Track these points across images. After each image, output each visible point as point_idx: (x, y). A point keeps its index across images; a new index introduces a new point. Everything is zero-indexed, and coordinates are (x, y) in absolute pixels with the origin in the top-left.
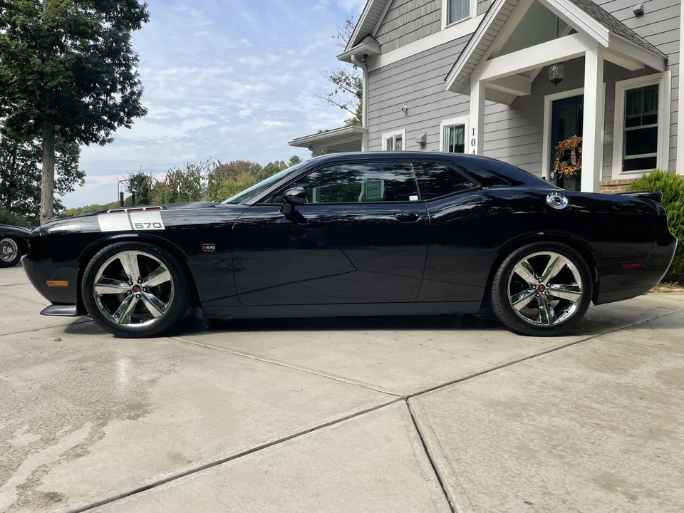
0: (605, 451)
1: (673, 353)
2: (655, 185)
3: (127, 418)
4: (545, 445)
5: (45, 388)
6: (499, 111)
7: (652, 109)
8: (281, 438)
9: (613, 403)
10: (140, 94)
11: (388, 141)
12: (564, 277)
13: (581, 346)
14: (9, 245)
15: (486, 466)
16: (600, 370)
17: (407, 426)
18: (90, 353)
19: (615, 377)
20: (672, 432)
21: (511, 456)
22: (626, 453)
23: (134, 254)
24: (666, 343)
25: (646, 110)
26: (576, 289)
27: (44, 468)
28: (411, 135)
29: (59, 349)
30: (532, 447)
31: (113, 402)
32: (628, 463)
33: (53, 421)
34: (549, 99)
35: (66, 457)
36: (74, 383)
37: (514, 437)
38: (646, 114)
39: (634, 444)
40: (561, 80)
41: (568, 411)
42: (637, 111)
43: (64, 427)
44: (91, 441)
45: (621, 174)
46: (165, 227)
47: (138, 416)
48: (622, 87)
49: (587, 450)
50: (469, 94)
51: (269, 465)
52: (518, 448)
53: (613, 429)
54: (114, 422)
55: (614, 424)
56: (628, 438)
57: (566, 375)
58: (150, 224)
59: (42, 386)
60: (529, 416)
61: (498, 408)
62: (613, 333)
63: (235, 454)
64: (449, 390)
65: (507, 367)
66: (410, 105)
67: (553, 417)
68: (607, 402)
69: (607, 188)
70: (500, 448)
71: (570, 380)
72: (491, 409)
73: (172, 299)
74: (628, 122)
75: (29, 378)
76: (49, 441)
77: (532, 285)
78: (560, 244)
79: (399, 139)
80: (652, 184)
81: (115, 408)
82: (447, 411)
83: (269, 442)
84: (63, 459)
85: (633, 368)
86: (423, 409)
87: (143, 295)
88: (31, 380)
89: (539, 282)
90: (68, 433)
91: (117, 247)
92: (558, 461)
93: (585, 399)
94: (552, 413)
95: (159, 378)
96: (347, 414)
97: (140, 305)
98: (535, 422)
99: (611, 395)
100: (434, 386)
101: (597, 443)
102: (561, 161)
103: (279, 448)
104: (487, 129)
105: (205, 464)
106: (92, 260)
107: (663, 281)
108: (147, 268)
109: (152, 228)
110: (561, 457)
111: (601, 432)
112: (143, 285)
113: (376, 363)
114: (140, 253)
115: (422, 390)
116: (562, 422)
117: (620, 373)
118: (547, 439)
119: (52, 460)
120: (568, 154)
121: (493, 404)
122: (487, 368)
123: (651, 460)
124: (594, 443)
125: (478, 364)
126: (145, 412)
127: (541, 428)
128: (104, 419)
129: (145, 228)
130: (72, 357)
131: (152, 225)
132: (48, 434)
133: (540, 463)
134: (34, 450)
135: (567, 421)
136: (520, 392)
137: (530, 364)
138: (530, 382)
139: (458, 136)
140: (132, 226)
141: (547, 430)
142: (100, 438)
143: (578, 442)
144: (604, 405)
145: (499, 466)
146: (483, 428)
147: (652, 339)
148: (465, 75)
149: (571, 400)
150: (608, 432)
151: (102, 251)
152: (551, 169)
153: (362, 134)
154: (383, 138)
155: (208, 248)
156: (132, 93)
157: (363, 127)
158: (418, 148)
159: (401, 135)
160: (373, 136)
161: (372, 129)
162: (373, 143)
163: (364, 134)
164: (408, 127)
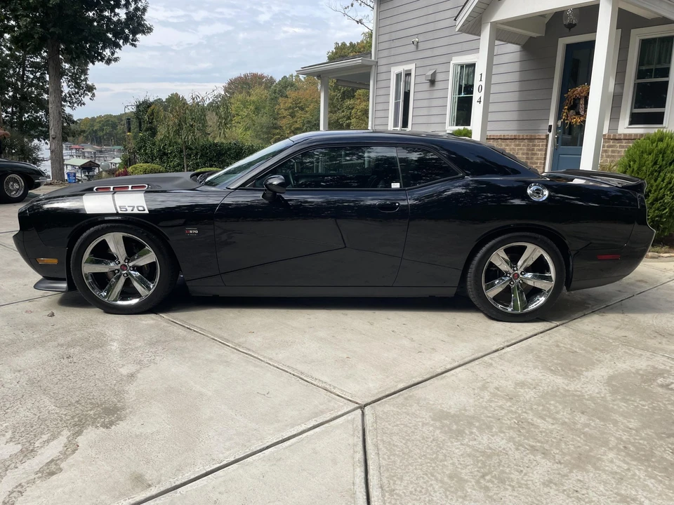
0: (530, 482)
1: (633, 349)
2: (657, 146)
3: (101, 426)
4: (476, 473)
5: (31, 382)
6: (510, 52)
7: (665, 62)
8: (237, 457)
9: (554, 419)
10: (144, 10)
11: (397, 75)
12: (539, 267)
13: (546, 337)
14: (15, 181)
15: (416, 500)
16: (554, 372)
17: (355, 445)
18: (79, 335)
19: (566, 382)
20: (599, 459)
21: (441, 487)
22: (548, 486)
23: (119, 235)
24: (630, 335)
25: (659, 62)
26: (549, 279)
27: (19, 489)
28: (420, 71)
29: (50, 328)
30: (463, 476)
31: (91, 403)
32: (546, 499)
33: (34, 428)
34: (563, 42)
35: (40, 475)
36: (59, 377)
37: (451, 461)
38: (659, 67)
39: (559, 474)
40: (575, 25)
41: (510, 428)
42: (649, 63)
43: (43, 436)
44: (65, 455)
45: (628, 128)
46: (149, 211)
47: (112, 423)
48: (637, 36)
49: (512, 481)
50: (479, 35)
51: (220, 493)
52: (451, 477)
53: (545, 454)
54: (89, 430)
55: (547, 447)
56: (556, 466)
57: (521, 377)
58: (134, 207)
59: (29, 379)
60: (471, 433)
61: (445, 422)
62: (582, 319)
63: (192, 477)
64: (406, 396)
65: (468, 366)
66: (421, 38)
67: (493, 436)
68: (549, 417)
69: (612, 141)
70: (433, 476)
71: (522, 384)
72: (438, 424)
73: (157, 280)
74: (640, 74)
75: (19, 368)
76: (28, 452)
77: (507, 272)
78: (537, 235)
79: (408, 74)
80: (655, 145)
81: (92, 413)
82: (397, 425)
83: (225, 462)
84: (39, 478)
85: (587, 370)
86: (376, 422)
87: (130, 274)
88: (19, 371)
89: (514, 270)
90: (46, 444)
91: (102, 228)
92: (482, 494)
93: (530, 412)
94: (494, 430)
95: (138, 371)
96: (304, 427)
97: (128, 282)
98: (475, 443)
99: (556, 407)
100: (393, 391)
101: (524, 471)
102: (569, 109)
103: (233, 471)
104: (494, 79)
105: (162, 489)
106: (79, 240)
107: (653, 246)
108: (133, 249)
109: (136, 211)
110: (487, 489)
111: (532, 457)
112: (131, 264)
113: (345, 356)
114: (125, 234)
115: (380, 396)
116: (500, 442)
117: (573, 377)
118: (480, 465)
119: (28, 479)
120: (577, 102)
121: (441, 416)
122: (449, 367)
123: (569, 496)
124: (522, 471)
125: (440, 360)
126: (119, 419)
127: (478, 451)
128: (79, 426)
129: (129, 211)
130: (61, 340)
131: (136, 209)
132: (28, 444)
133: (464, 497)
134: (13, 465)
135: (504, 441)
136: (471, 401)
137: (490, 361)
138: (484, 388)
139: (468, 75)
140: (116, 209)
141: (483, 453)
142: (74, 452)
143: (507, 470)
144: (545, 420)
145: (427, 499)
146: (424, 449)
147: (617, 328)
148: (475, 15)
149: (516, 412)
150: (539, 457)
151: (88, 232)
152: (559, 117)
153: (371, 66)
154: (392, 72)
155: (191, 232)
156: (137, 9)
157: (373, 58)
158: (427, 86)
159: (410, 70)
160: (382, 69)
161: (381, 62)
162: (382, 77)
163: (374, 67)
164: (418, 62)
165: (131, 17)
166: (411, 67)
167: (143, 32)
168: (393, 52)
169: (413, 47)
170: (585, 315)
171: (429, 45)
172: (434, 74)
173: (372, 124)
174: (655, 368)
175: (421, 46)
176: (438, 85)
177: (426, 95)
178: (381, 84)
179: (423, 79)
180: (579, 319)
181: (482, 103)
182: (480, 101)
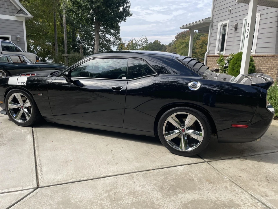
1: (234, 185)
10: (129, 7)
23: (19, 94)
24: (245, 176)
28: (231, 24)
58: (22, 83)
66: (232, 8)
73: (31, 113)
79: (225, 26)
87: (24, 110)
91: (13, 91)
112: (24, 106)
113: (71, 159)
114: (21, 94)
122: (109, 175)
125: (111, 170)
140: (17, 83)
153: (210, 23)
154: (219, 25)
155: (40, 94)
156: (127, 7)
157: (211, 19)
158: (233, 31)
159: (227, 23)
160: (214, 24)
161: (215, 21)
162: (214, 28)
163: (211, 23)
164: (229, 19)
165: (124, 10)
167: (128, 16)
168: (220, 15)
169: (228, 13)
171: (235, 11)
172: (237, 25)
173: (209, 50)
174: (232, 201)
175: (232, 12)
176: (238, 30)
177: (232, 35)
178: (214, 31)
179: (231, 28)
180: (224, 160)
181: (248, 38)
182: (247, 37)
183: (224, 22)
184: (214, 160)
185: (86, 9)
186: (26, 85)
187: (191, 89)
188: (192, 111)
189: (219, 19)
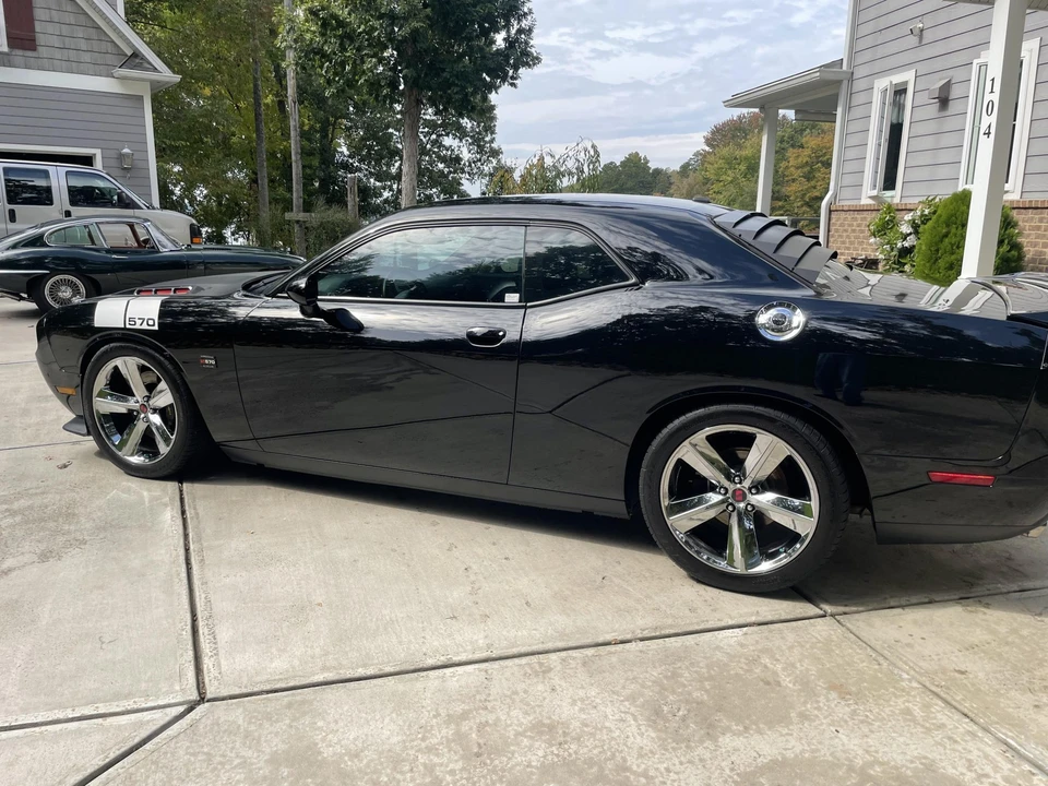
11: (884, 93)
23: (133, 361)
28: (924, 83)
58: (144, 320)
66: (929, 22)
71: (547, 729)
73: (176, 431)
85: (742, 732)
109: (144, 326)
114: (139, 361)
125: (465, 641)
129: (138, 326)
131: (145, 323)
138: (460, 718)
153: (841, 81)
155: (206, 361)
157: (845, 67)
158: (933, 109)
159: (907, 82)
160: (859, 85)
161: (859, 73)
162: (858, 99)
163: (845, 82)
164: (918, 66)
165: (511, 43)
166: (908, 76)
168: (881, 51)
169: (913, 40)
170: (930, 602)
171: (940, 33)
172: (947, 87)
173: (837, 184)
175: (928, 36)
176: (954, 107)
177: (932, 127)
178: (856, 113)
179: (923, 98)
180: (899, 610)
181: (992, 136)
182: (989, 133)
183: (897, 79)
184: (861, 609)
185: (369, 45)
186: (156, 328)
187: (770, 335)
188: (772, 420)
189: (878, 66)
